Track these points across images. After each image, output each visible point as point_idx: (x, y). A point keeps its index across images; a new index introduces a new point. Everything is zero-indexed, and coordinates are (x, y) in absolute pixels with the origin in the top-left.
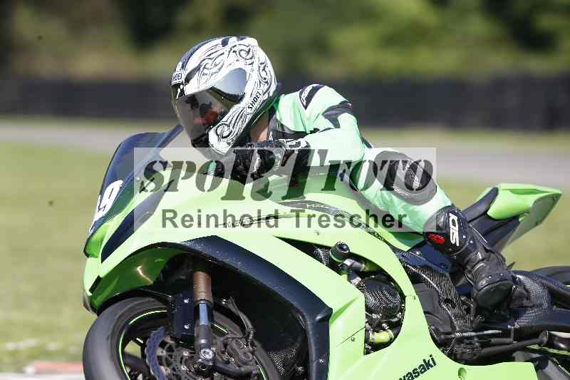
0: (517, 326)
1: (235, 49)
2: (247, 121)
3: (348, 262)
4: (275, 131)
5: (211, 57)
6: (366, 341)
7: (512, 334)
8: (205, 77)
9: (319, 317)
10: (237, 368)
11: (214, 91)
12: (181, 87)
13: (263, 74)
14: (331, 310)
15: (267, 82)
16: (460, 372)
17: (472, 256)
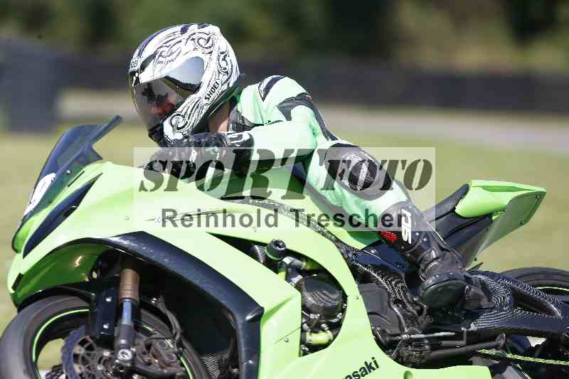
0: (473, 327)
1: (194, 37)
2: (204, 111)
3: (287, 260)
4: (235, 123)
5: (167, 44)
6: (303, 342)
7: (465, 336)
8: (159, 66)
9: (249, 317)
10: (160, 370)
11: (168, 80)
12: (137, 75)
13: (223, 64)
14: (262, 309)
15: (227, 72)
16: (406, 375)
17: (425, 254)
